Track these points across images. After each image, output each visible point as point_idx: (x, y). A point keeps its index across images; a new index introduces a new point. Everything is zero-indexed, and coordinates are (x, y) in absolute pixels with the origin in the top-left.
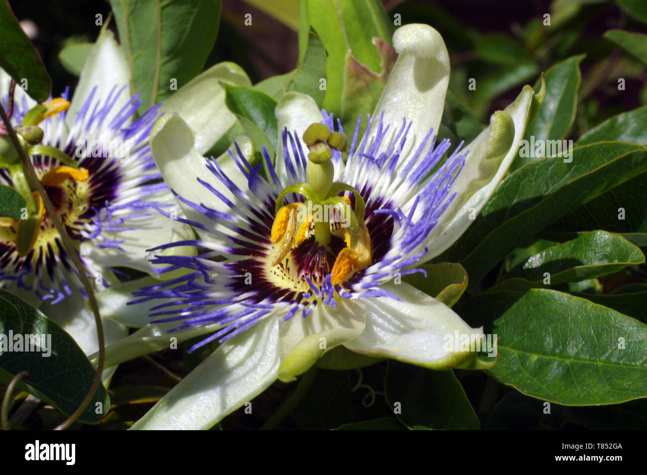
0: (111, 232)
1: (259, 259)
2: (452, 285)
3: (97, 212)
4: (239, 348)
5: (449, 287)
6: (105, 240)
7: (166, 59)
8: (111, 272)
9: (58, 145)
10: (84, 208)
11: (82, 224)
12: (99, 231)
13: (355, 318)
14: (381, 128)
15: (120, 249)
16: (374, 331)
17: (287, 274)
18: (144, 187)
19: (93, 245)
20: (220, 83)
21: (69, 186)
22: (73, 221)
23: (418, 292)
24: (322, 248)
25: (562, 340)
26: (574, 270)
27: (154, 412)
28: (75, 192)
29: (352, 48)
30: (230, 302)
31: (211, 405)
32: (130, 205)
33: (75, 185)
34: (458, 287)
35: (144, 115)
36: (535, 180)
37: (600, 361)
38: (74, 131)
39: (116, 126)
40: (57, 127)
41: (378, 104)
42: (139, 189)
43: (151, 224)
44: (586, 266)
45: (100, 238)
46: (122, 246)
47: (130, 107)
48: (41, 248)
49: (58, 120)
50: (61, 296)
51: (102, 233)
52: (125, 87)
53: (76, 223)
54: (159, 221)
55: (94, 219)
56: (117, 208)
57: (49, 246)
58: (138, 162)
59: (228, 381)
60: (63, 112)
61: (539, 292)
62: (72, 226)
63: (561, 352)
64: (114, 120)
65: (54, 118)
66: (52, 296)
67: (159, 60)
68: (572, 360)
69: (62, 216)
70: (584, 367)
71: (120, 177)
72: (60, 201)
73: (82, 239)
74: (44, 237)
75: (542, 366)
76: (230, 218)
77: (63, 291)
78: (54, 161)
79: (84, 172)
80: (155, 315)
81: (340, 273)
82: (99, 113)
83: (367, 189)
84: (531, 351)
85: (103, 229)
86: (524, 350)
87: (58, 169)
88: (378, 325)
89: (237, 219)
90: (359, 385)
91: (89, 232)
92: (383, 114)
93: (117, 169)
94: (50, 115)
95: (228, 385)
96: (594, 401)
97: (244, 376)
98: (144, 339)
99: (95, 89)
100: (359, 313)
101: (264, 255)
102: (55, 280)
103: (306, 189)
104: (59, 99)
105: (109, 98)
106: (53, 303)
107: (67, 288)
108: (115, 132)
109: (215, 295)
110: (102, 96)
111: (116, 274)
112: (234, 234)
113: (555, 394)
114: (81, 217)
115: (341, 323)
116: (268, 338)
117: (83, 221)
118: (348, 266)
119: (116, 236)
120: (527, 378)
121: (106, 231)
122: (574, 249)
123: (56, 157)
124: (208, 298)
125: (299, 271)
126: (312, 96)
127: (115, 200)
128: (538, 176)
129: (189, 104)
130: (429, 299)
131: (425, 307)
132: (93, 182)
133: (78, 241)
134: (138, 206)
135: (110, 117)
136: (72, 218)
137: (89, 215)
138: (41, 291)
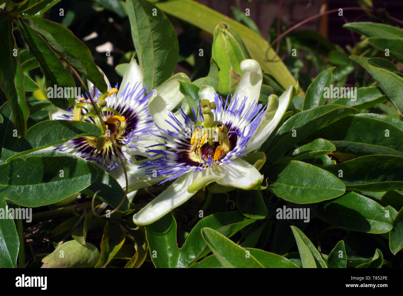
0: (133, 142)
1: (188, 151)
2: (259, 160)
3: (128, 134)
4: (180, 184)
5: (258, 161)
6: (131, 144)
7: (157, 71)
8: (134, 158)
9: (113, 107)
10: (124, 132)
11: (122, 138)
12: (129, 141)
13: (222, 173)
14: (236, 100)
15: (137, 148)
16: (229, 177)
17: (198, 156)
18: (147, 124)
19: (127, 147)
20: (178, 81)
21: (117, 123)
22: (119, 137)
23: (247, 163)
24: (211, 146)
25: (302, 180)
26: (309, 153)
27: (146, 207)
28: (120, 126)
29: (233, 66)
30: (175, 167)
31: (168, 205)
32: (141, 131)
33: (120, 123)
34: (262, 161)
35: (148, 94)
36: (301, 120)
37: (314, 187)
38: (120, 101)
39: (137, 99)
40: (113, 100)
41: (236, 90)
42: (145, 124)
43: (150, 138)
44: (313, 152)
45: (129, 144)
46: (138, 147)
47: (143, 90)
48: (106, 148)
49: (114, 96)
50: (114, 167)
51: (130, 142)
52: (141, 83)
53: (120, 138)
54: (152, 137)
55: (127, 137)
56: (136, 132)
57: (110, 147)
58: (145, 114)
59: (175, 196)
60: (116, 93)
61: (293, 162)
62: (118, 139)
63: (301, 184)
64: (136, 96)
65: (112, 96)
66: (110, 167)
67: (154, 72)
68: (305, 187)
69: (115, 135)
70: (308, 189)
71: (138, 120)
72: (114, 130)
73: (122, 144)
74: (108, 144)
75: (294, 190)
76: (178, 135)
77: (115, 165)
78: (112, 113)
79: (123, 118)
80: (147, 171)
81: (218, 156)
82: (130, 94)
83: (230, 124)
84: (290, 184)
85: (131, 140)
86: (289, 185)
87: (113, 116)
88: (231, 175)
89: (181, 136)
90: (228, 201)
91: (125, 142)
92: (237, 94)
93: (137, 116)
94: (110, 95)
95: (174, 198)
96: (310, 202)
97: (181, 195)
98: (145, 181)
99: (129, 84)
100: (223, 171)
101: (189, 149)
102: (112, 161)
103: (204, 124)
104: (114, 88)
105: (134, 87)
106: (111, 169)
107: (116, 164)
108: (136, 102)
109: (170, 164)
110: (131, 87)
111: (136, 158)
112: (180, 142)
113: (298, 200)
114: (122, 136)
115: (216, 174)
116: (190, 181)
117: (123, 137)
118: (220, 153)
119: (136, 143)
120: (289, 195)
121: (132, 141)
122: (311, 146)
123: (112, 112)
124: (167, 165)
125: (202, 155)
126: (213, 86)
127: (136, 129)
128: (302, 118)
129: (166, 89)
130: (250, 165)
131: (249, 168)
132: (127, 122)
133: (121, 145)
134: (144, 131)
135: (135, 95)
136: (119, 136)
137: (125, 135)
138: (106, 165)
